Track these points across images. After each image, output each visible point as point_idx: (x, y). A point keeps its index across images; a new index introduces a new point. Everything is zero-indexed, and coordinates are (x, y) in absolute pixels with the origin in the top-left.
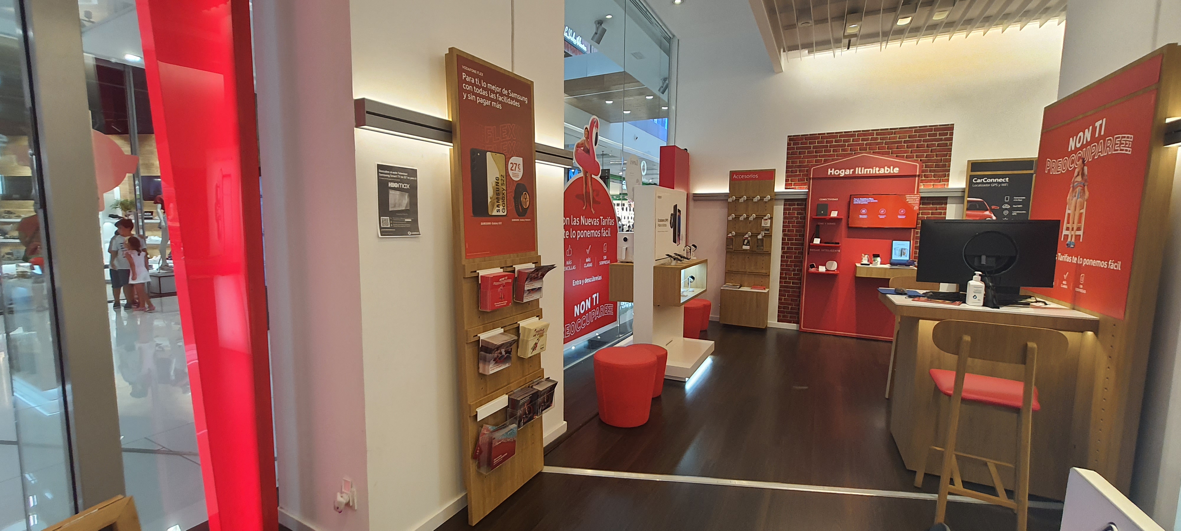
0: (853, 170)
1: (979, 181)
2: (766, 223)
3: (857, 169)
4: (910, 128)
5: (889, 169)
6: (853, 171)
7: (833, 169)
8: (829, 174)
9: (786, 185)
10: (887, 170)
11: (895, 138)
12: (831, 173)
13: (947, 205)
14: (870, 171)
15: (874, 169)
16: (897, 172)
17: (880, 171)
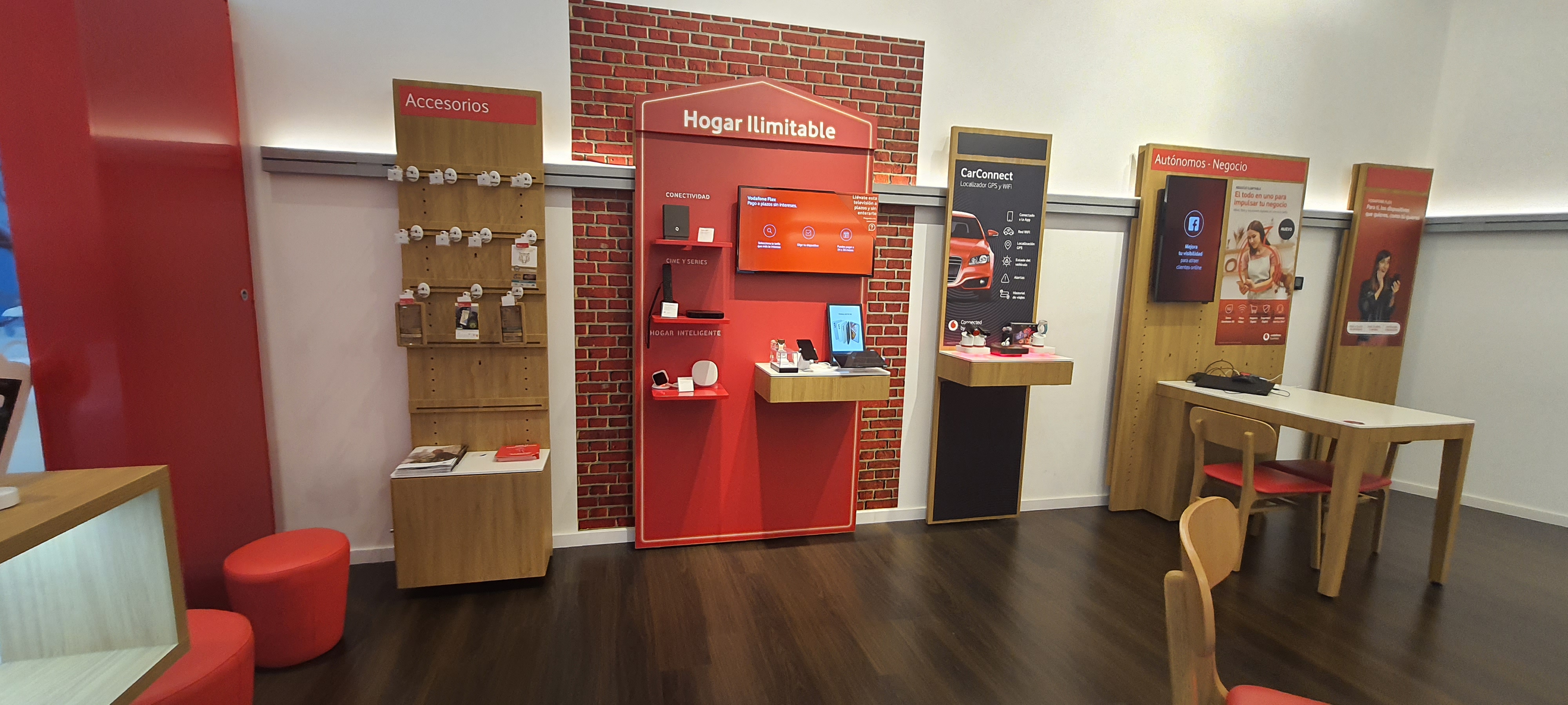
0: (741, 121)
1: (970, 175)
2: (524, 258)
3: (750, 117)
4: (848, 34)
5: (816, 128)
6: (740, 124)
7: (695, 113)
8: (686, 125)
9: (575, 147)
10: (814, 132)
11: (820, 54)
12: (691, 123)
13: (913, 226)
14: (778, 127)
15: (787, 125)
16: (833, 137)
17: (799, 131)
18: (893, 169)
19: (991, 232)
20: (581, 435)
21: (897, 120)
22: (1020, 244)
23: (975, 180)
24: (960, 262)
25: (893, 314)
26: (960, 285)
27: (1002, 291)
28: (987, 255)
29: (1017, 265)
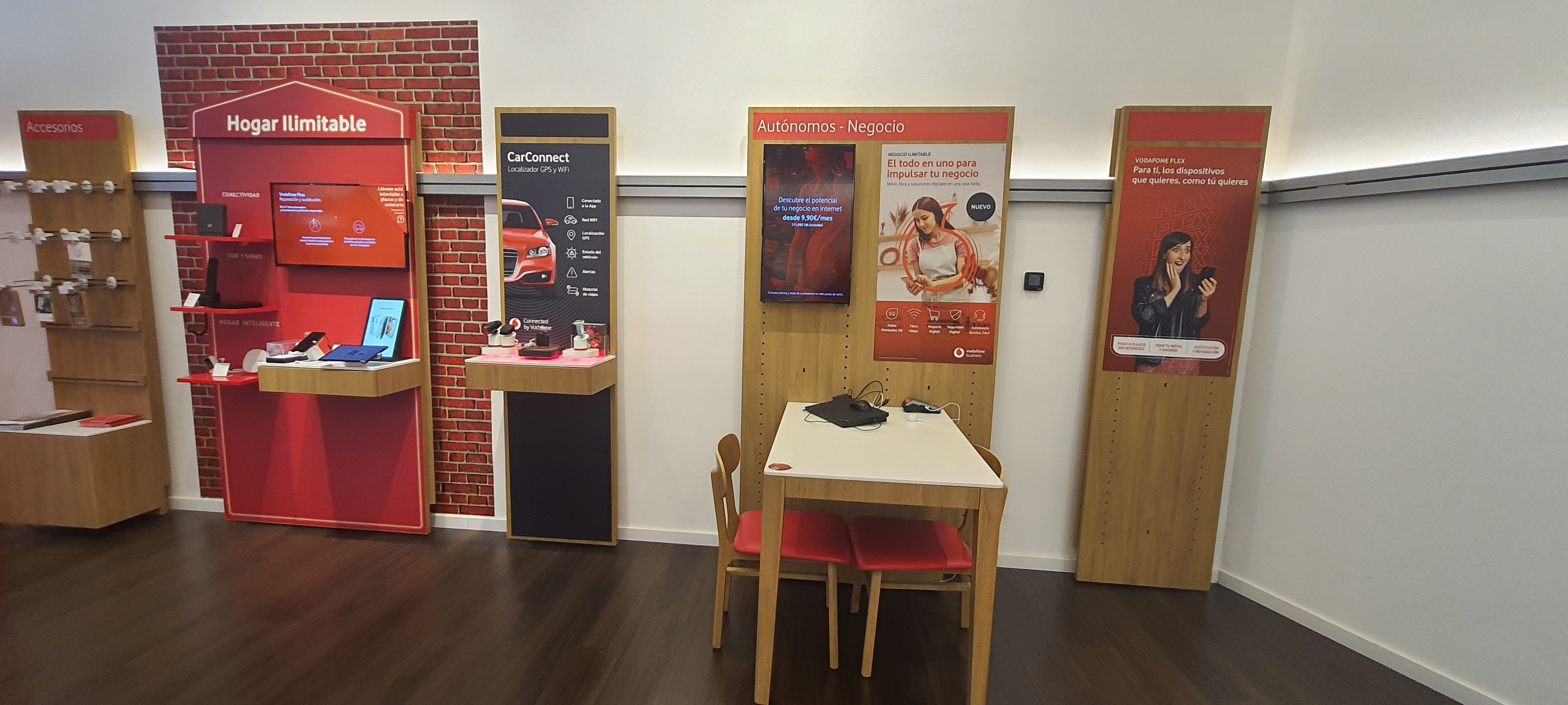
0: (277, 121)
1: (519, 158)
3: (285, 117)
4: (397, 24)
5: (346, 121)
6: (277, 124)
7: (237, 117)
8: (230, 129)
9: (171, 156)
10: (344, 125)
11: (370, 48)
12: (233, 127)
13: (484, 217)
14: (311, 124)
15: (319, 121)
16: (364, 129)
17: (331, 126)
18: (457, 158)
19: (548, 222)
20: (197, 412)
21: (456, 107)
22: (586, 233)
23: (524, 164)
24: (516, 255)
25: (471, 310)
26: (520, 279)
27: (569, 287)
28: (547, 247)
29: (584, 257)
